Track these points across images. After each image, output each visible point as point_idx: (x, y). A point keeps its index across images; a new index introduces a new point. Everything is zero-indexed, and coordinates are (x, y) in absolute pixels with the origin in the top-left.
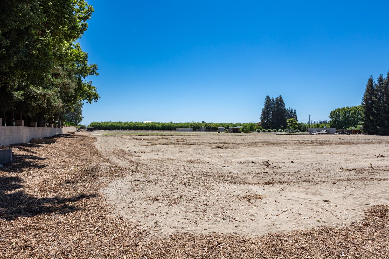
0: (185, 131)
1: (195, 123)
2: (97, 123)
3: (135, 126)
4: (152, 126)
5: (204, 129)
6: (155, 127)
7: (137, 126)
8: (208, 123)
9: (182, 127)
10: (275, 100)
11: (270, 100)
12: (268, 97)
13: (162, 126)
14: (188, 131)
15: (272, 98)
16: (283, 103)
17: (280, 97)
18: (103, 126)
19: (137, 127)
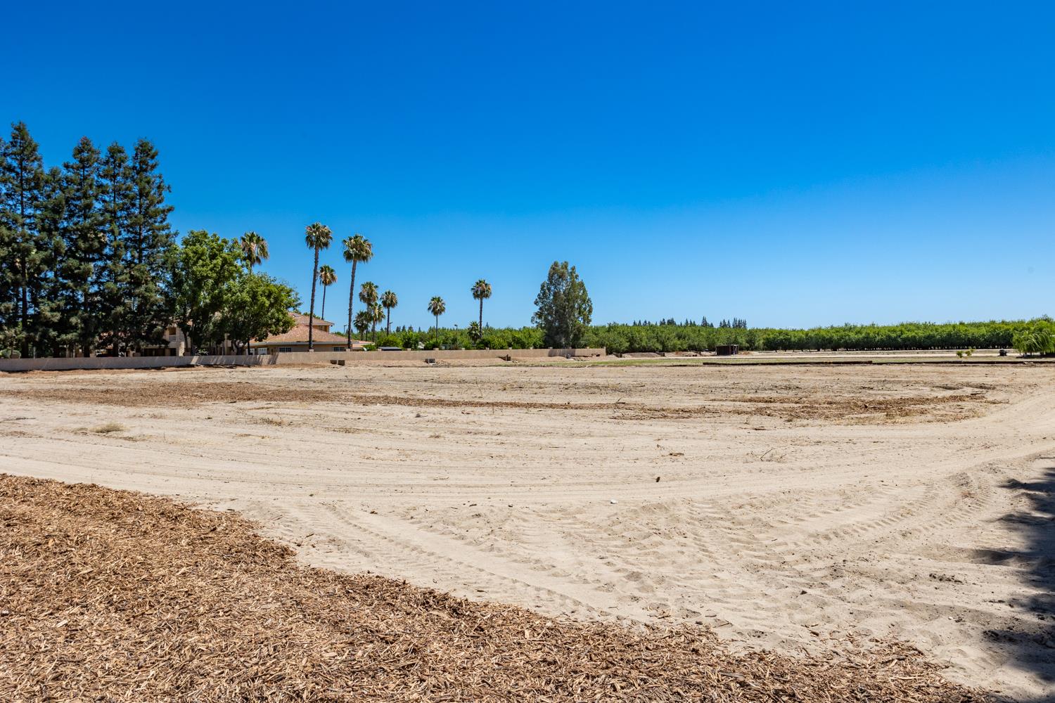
4: (949, 335)
18: (793, 339)
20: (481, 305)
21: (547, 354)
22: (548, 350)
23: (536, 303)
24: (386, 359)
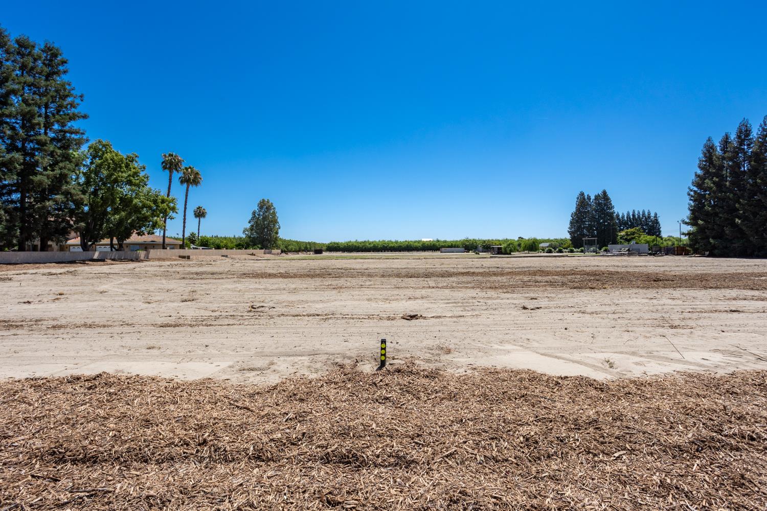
0: (453, 252)
1: (467, 241)
2: (334, 243)
3: (384, 246)
4: (407, 245)
5: (481, 249)
6: (411, 247)
7: (386, 245)
8: (486, 240)
9: (451, 246)
10: (593, 198)
11: (584, 199)
12: (582, 194)
13: (422, 245)
14: (457, 252)
15: (588, 195)
16: (610, 202)
17: (605, 193)
18: (341, 247)
19: (386, 247)
20: (199, 222)
21: (263, 253)
22: (263, 250)
23: (249, 222)
24: (203, 255)
